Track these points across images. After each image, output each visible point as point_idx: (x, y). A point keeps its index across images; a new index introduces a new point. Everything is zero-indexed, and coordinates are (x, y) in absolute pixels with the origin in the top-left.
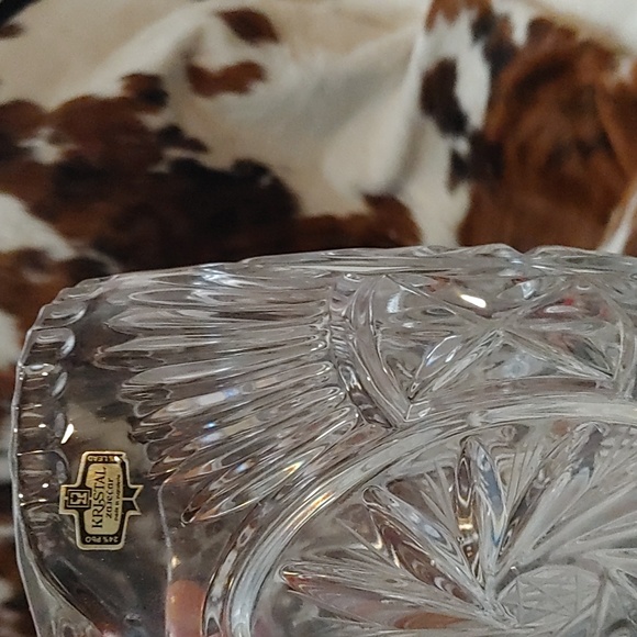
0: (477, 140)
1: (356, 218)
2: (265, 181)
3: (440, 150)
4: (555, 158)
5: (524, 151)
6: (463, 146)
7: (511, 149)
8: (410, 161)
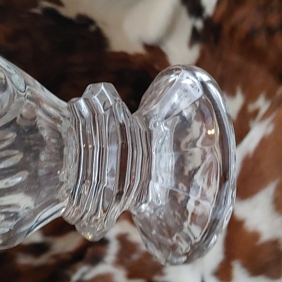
1: (138, 56)
2: (93, 28)
3: (187, 24)
4: (250, 36)
5: (233, 30)
6: (199, 24)
7: (226, 28)
8: (171, 29)
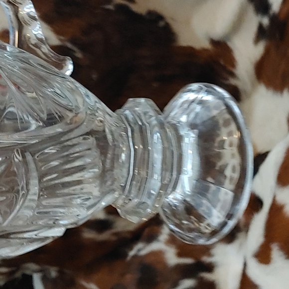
0: (274, 19)
